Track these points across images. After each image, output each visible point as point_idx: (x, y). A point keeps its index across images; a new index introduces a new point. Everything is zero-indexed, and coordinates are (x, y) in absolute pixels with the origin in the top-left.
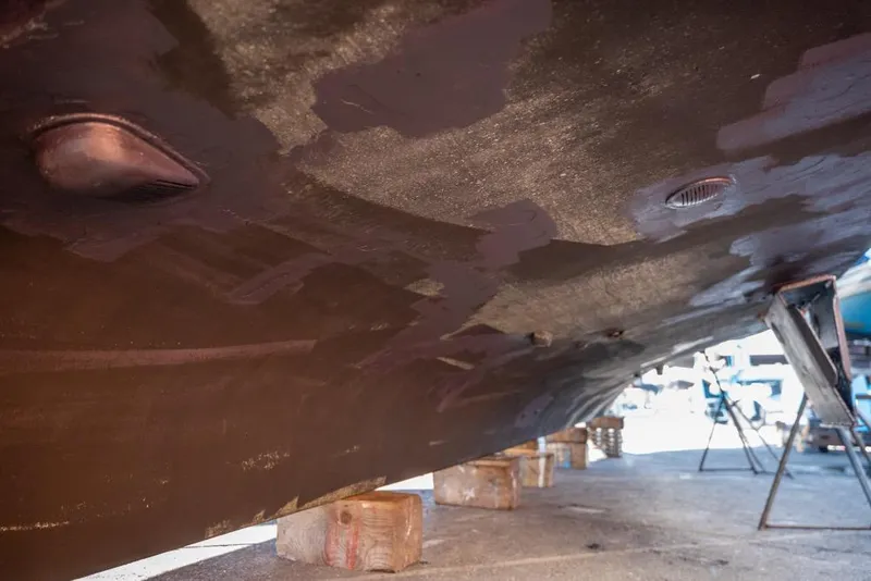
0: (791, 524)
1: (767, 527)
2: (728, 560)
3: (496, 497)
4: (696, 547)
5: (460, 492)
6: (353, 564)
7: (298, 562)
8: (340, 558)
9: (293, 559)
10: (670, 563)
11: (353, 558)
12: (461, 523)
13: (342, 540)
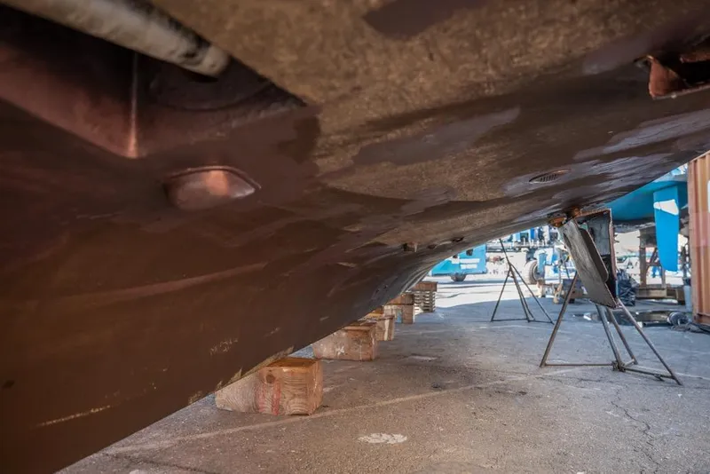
0: (560, 362)
1: (546, 365)
2: (527, 391)
3: (360, 352)
4: (504, 382)
5: (333, 349)
6: (277, 412)
7: (234, 411)
8: (267, 407)
9: (230, 409)
10: (491, 396)
11: (277, 407)
12: (340, 373)
13: (268, 395)
